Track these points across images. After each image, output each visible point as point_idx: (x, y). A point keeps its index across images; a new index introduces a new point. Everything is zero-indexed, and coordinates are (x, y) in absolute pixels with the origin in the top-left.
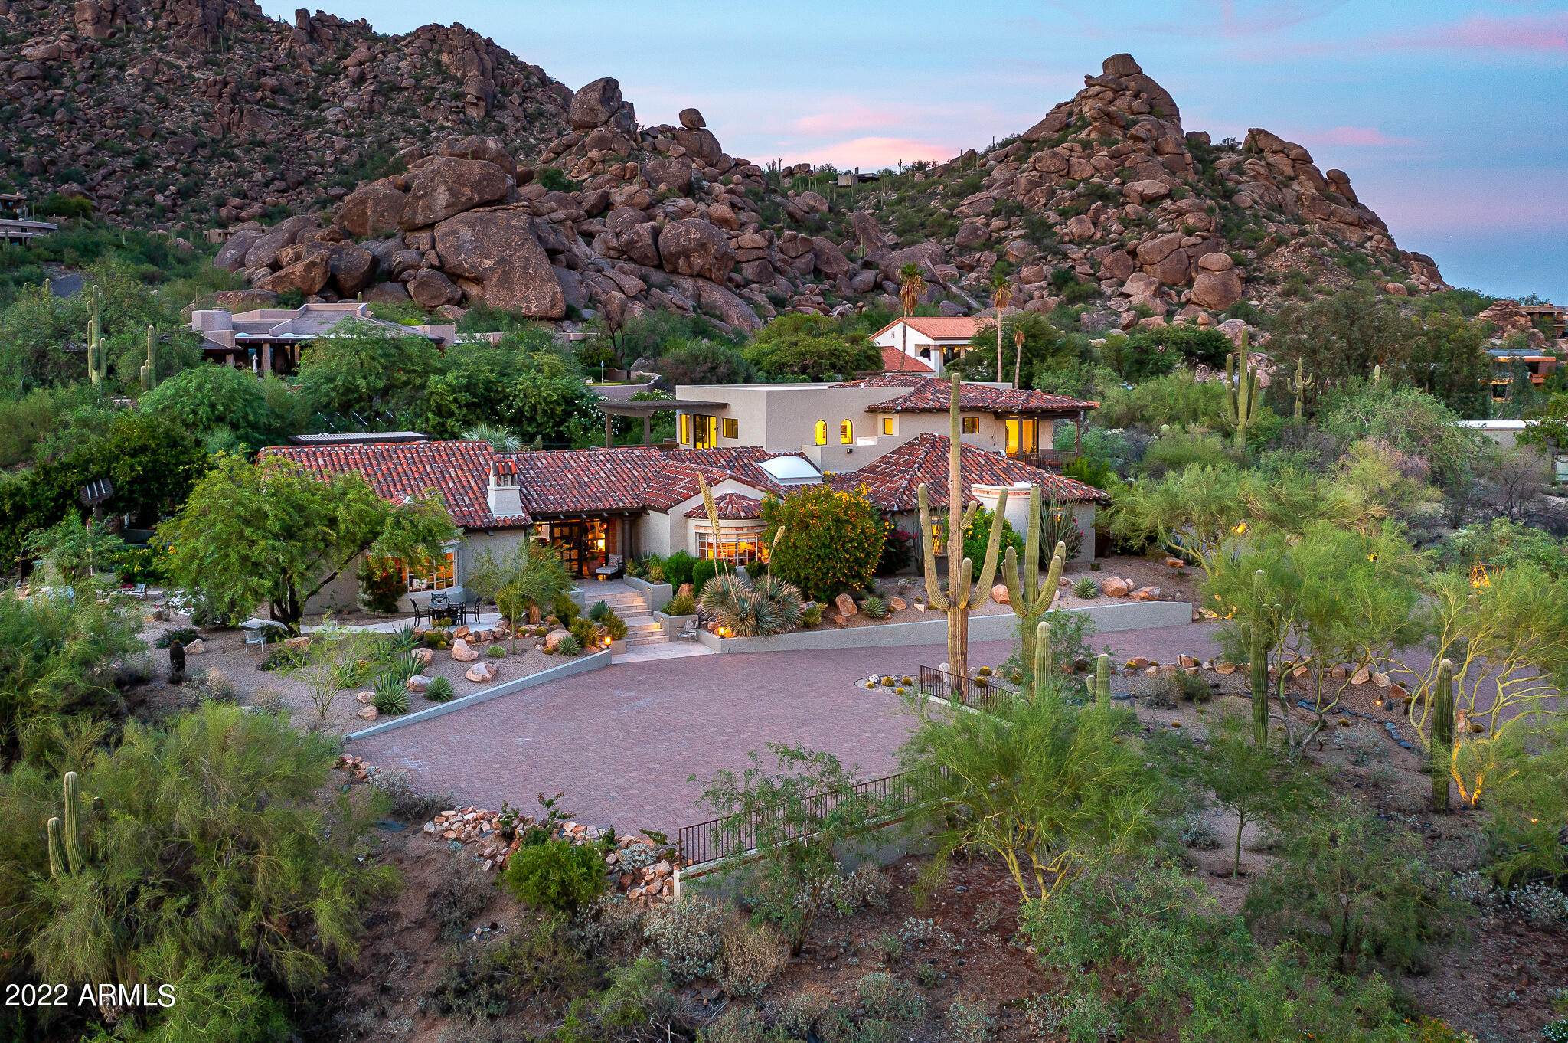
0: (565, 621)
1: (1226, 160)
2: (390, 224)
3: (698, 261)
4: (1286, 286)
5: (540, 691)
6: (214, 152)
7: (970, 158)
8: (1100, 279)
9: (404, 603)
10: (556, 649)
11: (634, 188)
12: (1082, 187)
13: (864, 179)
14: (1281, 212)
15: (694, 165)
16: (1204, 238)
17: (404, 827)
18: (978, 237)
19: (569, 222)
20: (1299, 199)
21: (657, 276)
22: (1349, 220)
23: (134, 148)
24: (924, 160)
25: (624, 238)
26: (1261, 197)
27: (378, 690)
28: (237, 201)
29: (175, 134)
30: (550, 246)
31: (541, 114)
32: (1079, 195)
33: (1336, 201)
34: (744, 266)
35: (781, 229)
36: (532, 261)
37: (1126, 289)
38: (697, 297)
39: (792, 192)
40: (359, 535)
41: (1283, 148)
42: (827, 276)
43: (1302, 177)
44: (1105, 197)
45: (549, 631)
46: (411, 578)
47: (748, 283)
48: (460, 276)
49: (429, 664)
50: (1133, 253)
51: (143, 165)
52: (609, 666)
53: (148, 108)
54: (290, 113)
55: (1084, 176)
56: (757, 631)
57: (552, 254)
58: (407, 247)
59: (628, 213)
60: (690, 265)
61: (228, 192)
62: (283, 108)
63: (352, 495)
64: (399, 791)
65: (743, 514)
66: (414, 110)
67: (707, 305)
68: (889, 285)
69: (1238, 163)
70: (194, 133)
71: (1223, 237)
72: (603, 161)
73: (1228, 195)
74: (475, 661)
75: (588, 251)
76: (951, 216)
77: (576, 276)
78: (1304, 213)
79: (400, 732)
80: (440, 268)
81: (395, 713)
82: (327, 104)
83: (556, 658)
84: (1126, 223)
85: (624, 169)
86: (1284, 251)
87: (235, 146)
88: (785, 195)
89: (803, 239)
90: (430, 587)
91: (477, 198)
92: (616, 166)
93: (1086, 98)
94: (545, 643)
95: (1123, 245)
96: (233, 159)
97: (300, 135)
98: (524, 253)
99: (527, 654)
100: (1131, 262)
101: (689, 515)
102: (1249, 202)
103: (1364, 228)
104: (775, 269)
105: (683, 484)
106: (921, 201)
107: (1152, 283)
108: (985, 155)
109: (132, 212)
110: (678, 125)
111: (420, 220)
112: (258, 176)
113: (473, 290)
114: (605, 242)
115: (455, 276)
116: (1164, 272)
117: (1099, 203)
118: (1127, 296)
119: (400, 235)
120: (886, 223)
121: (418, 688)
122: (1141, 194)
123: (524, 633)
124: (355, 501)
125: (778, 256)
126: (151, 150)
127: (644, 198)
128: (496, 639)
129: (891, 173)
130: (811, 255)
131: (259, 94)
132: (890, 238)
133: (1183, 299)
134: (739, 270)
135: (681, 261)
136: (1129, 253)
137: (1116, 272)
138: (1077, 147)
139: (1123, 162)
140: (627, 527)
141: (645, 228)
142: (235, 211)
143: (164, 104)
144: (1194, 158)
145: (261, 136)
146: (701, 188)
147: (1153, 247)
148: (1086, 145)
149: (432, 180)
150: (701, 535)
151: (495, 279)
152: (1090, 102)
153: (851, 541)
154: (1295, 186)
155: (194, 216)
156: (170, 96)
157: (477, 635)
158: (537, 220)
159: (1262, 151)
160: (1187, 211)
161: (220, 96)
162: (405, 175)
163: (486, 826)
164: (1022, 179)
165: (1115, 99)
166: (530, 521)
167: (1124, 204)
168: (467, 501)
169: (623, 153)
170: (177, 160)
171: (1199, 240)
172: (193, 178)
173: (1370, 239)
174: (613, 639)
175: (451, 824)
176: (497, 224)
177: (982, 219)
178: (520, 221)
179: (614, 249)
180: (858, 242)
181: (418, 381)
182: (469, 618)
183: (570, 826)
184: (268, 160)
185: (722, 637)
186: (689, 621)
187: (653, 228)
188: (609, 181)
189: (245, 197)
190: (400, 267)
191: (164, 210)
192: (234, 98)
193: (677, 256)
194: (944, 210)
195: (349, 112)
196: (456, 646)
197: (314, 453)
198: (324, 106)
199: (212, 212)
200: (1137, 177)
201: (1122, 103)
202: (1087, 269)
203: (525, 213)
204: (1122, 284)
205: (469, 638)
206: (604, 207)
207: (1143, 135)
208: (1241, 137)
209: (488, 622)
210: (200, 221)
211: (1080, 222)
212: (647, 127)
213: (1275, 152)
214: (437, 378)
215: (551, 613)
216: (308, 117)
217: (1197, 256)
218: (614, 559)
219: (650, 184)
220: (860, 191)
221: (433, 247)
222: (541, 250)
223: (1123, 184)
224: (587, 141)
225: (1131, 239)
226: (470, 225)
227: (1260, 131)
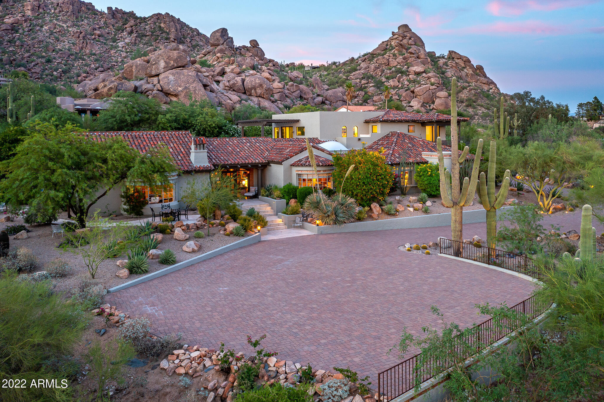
0: (234, 218)
1: (442, 61)
2: (142, 75)
3: (259, 91)
4: (467, 103)
5: (226, 257)
6: (76, 57)
7: (352, 60)
8: (401, 101)
9: (146, 210)
10: (232, 233)
11: (234, 66)
12: (393, 69)
13: (314, 68)
14: (461, 79)
15: (255, 60)
16: (438, 87)
17: (145, 363)
18: (357, 86)
19: (210, 77)
20: (467, 75)
21: (244, 97)
22: (484, 82)
23: (46, 55)
24: (336, 61)
25: (231, 82)
26: (454, 74)
27: (130, 258)
28: (85, 75)
29: (61, 50)
30: (204, 83)
31: (198, 45)
32: (393, 72)
33: (479, 76)
34: (275, 95)
35: (288, 82)
36: (197, 88)
37: (411, 104)
38: (259, 104)
39: (289, 71)
40: (120, 168)
41: (460, 57)
42: (305, 99)
43: (468, 67)
44: (402, 73)
45: (227, 223)
46: (151, 197)
47: (276, 101)
48: (169, 94)
49: (161, 242)
50: (413, 92)
51: (49, 61)
52: (260, 242)
53: (51, 41)
54: (105, 44)
55: (394, 65)
56: (336, 222)
57: (205, 86)
58: (149, 83)
59: (232, 75)
60: (256, 93)
61: (81, 71)
62: (102, 42)
63: (116, 146)
64: (141, 335)
65: (321, 164)
66: (151, 43)
67: (263, 107)
68: (327, 102)
69: (446, 62)
70: (69, 50)
71: (444, 86)
72: (222, 58)
73: (443, 73)
74: (187, 240)
75: (218, 87)
76: (347, 79)
77: (214, 94)
78: (469, 79)
79: (143, 286)
80: (161, 91)
81: (140, 273)
82: (119, 41)
83: (232, 238)
84: (410, 81)
85: (230, 60)
86: (465, 91)
87: (84, 55)
88: (287, 72)
89: (296, 85)
90: (161, 201)
91: (176, 65)
92: (227, 59)
93: (393, 39)
94: (225, 230)
95: (409, 89)
96: (84, 59)
97: (109, 52)
98: (194, 85)
99: (216, 235)
100: (412, 95)
101: (293, 165)
102: (451, 76)
103: (489, 85)
104: (286, 96)
105: (288, 150)
106: (336, 74)
107: (420, 102)
108: (357, 59)
109: (44, 78)
110: (249, 45)
111: (153, 73)
112: (93, 66)
113: (174, 99)
114: (224, 84)
115: (167, 94)
116: (424, 98)
117: (400, 74)
118: (412, 107)
119: (145, 79)
120: (324, 82)
121: (155, 257)
122: (414, 71)
123: (213, 225)
124: (117, 149)
125: (287, 91)
126: (52, 56)
127: (238, 70)
128: (198, 228)
129: (324, 65)
130: (299, 91)
131: (93, 37)
132: (326, 87)
133: (431, 108)
134: (273, 96)
135: (253, 91)
136: (411, 92)
137: (407, 99)
138: (391, 55)
139: (407, 61)
140: (260, 172)
141: (239, 79)
142: (84, 78)
143: (58, 40)
144: (431, 60)
145: (94, 52)
146: (258, 68)
147: (420, 90)
148: (394, 55)
149: (158, 58)
150: (299, 175)
151: (183, 95)
152: (394, 41)
153: (380, 175)
154: (465, 70)
155: (68, 80)
156: (60, 37)
157: (188, 226)
158: (199, 74)
159: (453, 58)
160: (431, 77)
161: (79, 37)
162: (148, 57)
163: (208, 363)
164: (372, 66)
165: (402, 40)
166: (213, 168)
167: (409, 75)
168: (180, 158)
169: (229, 55)
170: (62, 60)
171: (436, 87)
172: (68, 66)
173: (491, 89)
174: (261, 228)
175: (181, 361)
176: (183, 74)
177: (358, 80)
178: (193, 73)
179: (228, 86)
180: (315, 88)
181: (153, 118)
182: (183, 217)
183: (272, 361)
184: (96, 60)
185: (318, 225)
186: (298, 218)
187: (242, 79)
188: (224, 64)
189: (88, 73)
190: (146, 90)
191: (57, 78)
192: (84, 38)
193: (251, 89)
194: (344, 77)
195: (127, 44)
196: (176, 232)
197: (100, 135)
198: (118, 41)
199: (75, 79)
200: (412, 66)
201: (405, 41)
202: (397, 97)
203: (194, 70)
204: (409, 102)
205: (183, 228)
206: (223, 73)
207: (413, 52)
208: (446, 54)
209: (193, 219)
210: (70, 82)
211: (394, 81)
212: (238, 46)
213: (458, 59)
214: (162, 116)
215: (226, 214)
216: (112, 45)
217: (435, 93)
218: (253, 189)
219: (239, 66)
220: (313, 72)
221: (159, 83)
222: (201, 84)
223: (408, 68)
224: (216, 50)
225: (412, 87)
226: (173, 74)
227: (453, 52)
